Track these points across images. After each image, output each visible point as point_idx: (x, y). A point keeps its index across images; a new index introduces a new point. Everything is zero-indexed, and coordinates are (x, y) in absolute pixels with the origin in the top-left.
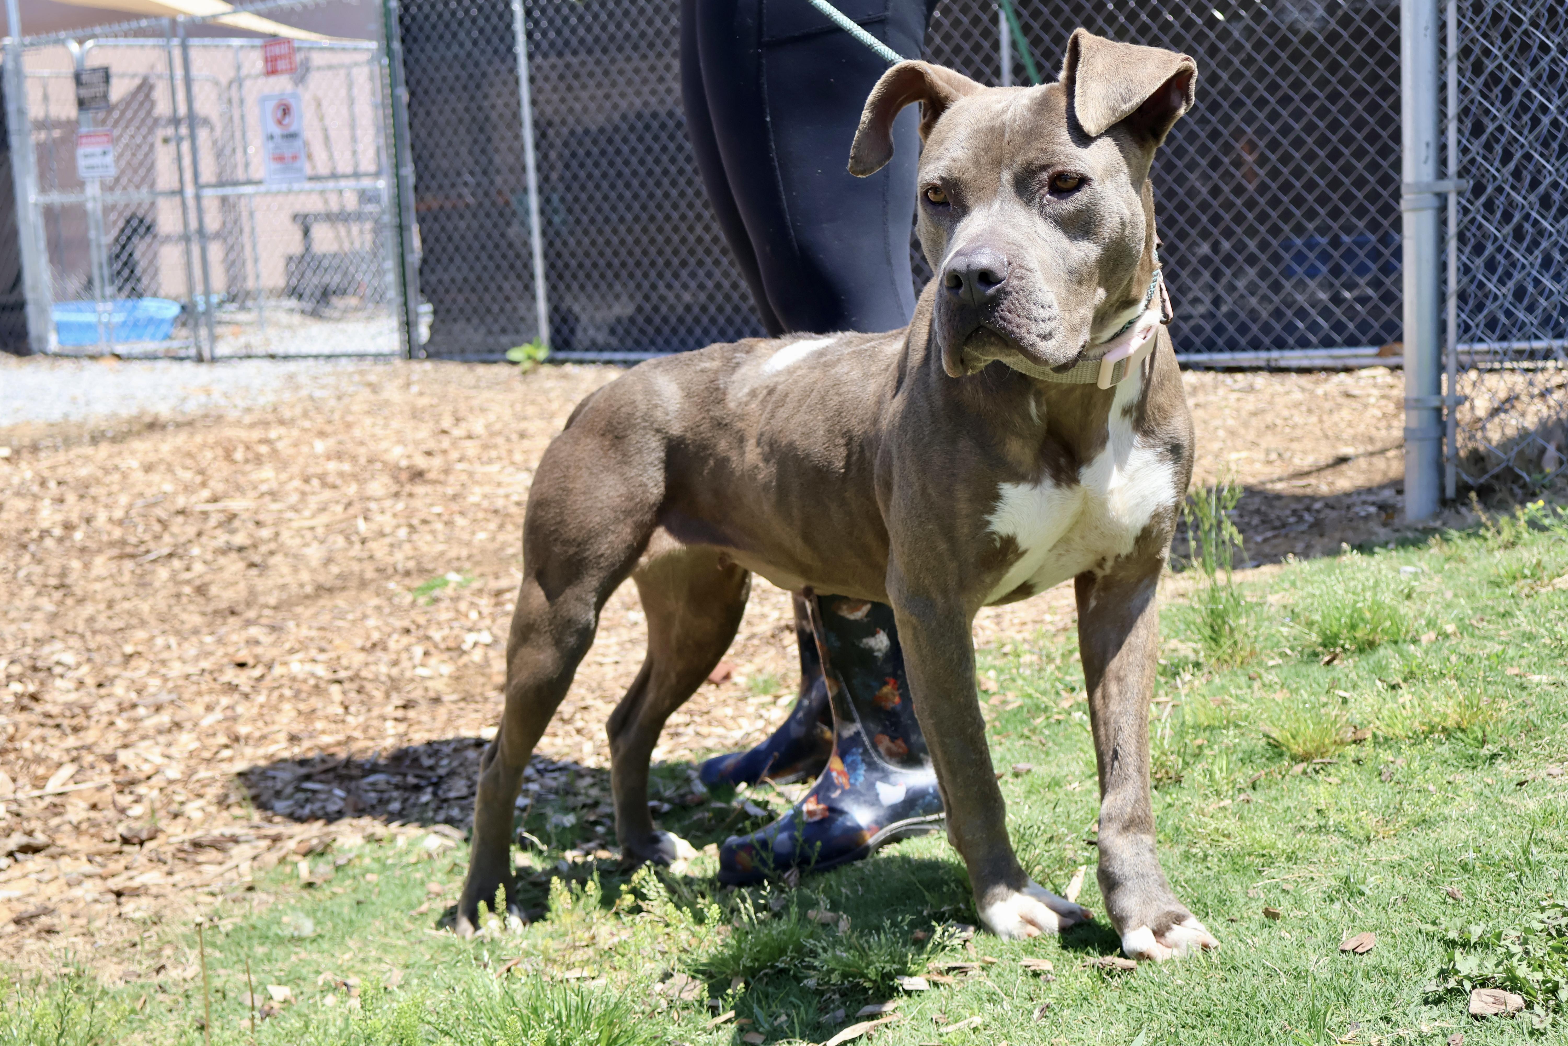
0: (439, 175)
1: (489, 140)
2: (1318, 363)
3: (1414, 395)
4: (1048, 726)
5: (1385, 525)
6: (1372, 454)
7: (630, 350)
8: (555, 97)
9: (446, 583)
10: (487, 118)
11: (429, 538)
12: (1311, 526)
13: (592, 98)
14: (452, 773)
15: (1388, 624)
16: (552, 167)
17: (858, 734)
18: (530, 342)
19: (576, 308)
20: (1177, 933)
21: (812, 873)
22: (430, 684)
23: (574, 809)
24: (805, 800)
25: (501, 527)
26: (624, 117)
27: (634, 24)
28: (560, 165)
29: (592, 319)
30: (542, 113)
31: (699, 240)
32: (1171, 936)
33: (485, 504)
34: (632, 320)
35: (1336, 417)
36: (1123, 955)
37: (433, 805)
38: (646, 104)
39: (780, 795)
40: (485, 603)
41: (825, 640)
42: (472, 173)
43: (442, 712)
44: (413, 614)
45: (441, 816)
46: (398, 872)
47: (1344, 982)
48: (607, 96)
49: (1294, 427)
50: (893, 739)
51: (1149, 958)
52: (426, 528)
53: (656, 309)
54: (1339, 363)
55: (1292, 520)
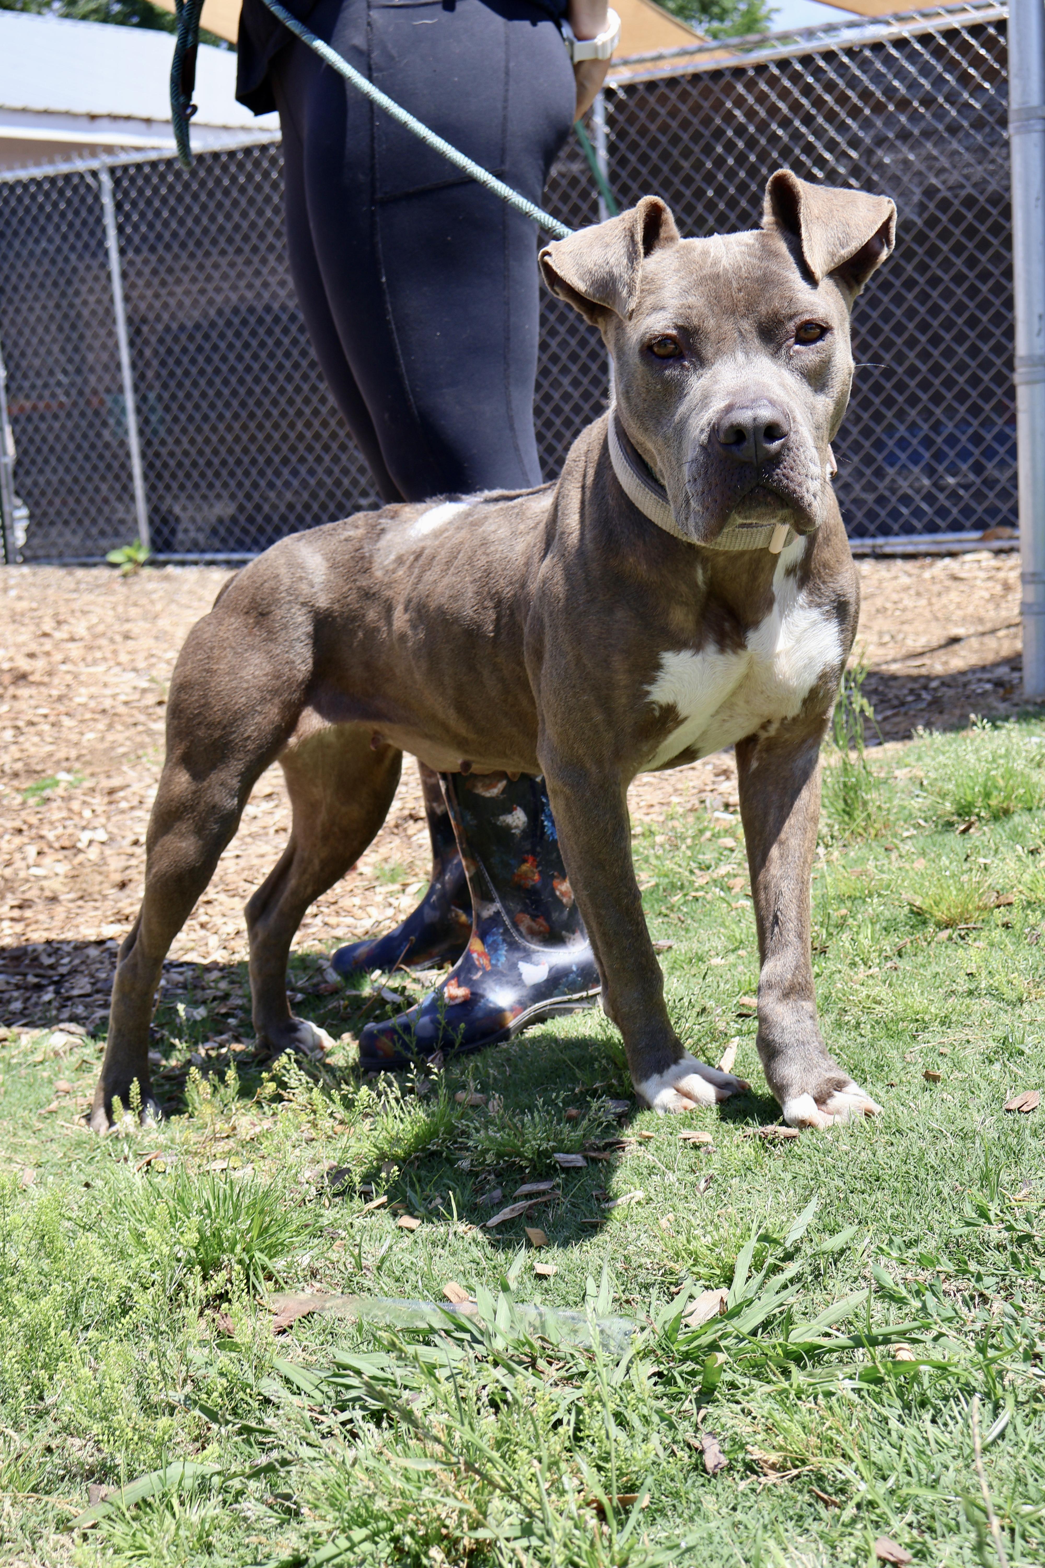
0: (31, 374)
1: (82, 337)
2: (923, 548)
3: (1030, 569)
4: (685, 903)
5: (1004, 700)
6: (983, 634)
7: (233, 550)
8: (149, 293)
9: (57, 783)
10: (79, 315)
11: (36, 739)
12: (930, 704)
13: (187, 293)
14: (74, 972)
15: (1021, 791)
16: (148, 364)
17: (498, 913)
18: (130, 544)
19: (177, 510)
20: (838, 1100)
21: (457, 1056)
22: (45, 883)
23: (204, 1002)
24: (445, 984)
25: (110, 727)
26: (220, 312)
27: (228, 217)
28: (155, 363)
29: (193, 520)
30: (136, 309)
31: (301, 437)
32: (832, 1103)
33: (92, 704)
34: (234, 520)
35: (944, 600)
36: (784, 1123)
37: (55, 1004)
38: (242, 299)
39: (416, 981)
40: (99, 802)
41: (460, 819)
42: (65, 372)
43: (60, 911)
44: (23, 814)
45: (65, 1014)
46: (23, 1071)
47: (1013, 1141)
48: (202, 291)
49: (904, 610)
50: (534, 918)
51: (811, 1125)
52: (32, 729)
53: (258, 508)
54: (943, 548)
55: (910, 698)
